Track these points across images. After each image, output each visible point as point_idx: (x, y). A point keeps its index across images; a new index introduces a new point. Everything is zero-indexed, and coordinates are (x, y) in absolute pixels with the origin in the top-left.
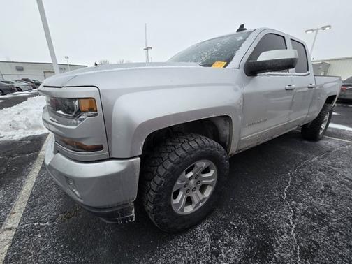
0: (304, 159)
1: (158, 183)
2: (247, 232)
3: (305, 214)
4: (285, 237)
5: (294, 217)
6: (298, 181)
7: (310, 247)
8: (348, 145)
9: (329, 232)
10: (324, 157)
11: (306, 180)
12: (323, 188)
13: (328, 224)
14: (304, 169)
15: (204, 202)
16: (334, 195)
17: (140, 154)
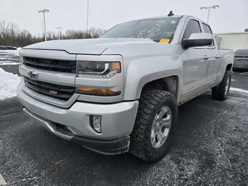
0: (218, 112)
1: (147, 119)
2: (196, 156)
3: (227, 143)
4: (220, 156)
5: (222, 145)
6: (219, 126)
7: (234, 158)
8: (244, 101)
9: (243, 150)
10: (231, 110)
11: (223, 125)
12: (234, 128)
13: (241, 146)
14: (220, 119)
15: (165, 140)
16: (242, 131)
17: (139, 98)
